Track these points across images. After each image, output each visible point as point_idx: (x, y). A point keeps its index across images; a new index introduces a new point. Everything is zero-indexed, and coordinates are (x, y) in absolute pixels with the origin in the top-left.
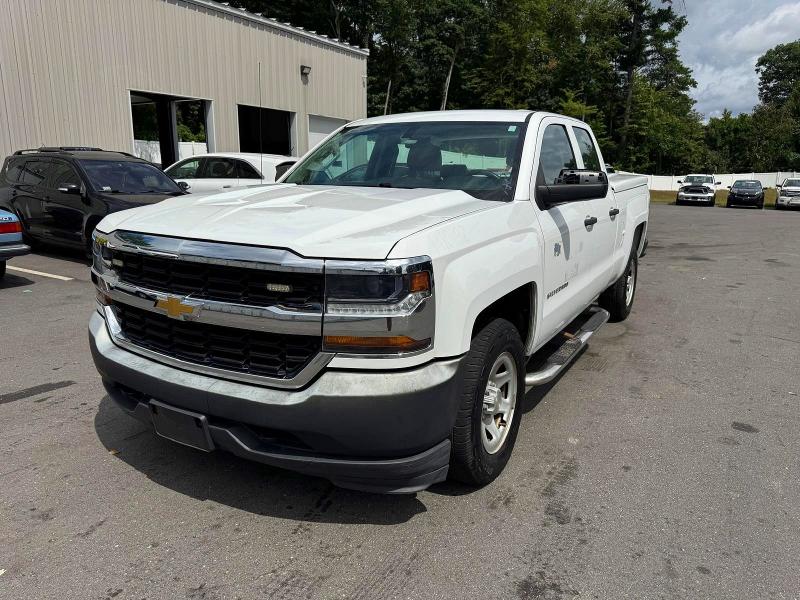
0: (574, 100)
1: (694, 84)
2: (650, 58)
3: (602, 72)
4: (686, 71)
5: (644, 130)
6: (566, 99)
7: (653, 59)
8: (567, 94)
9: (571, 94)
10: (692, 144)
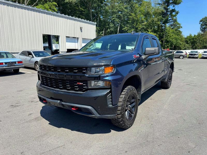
0: (150, 32)
1: (182, 27)
2: (170, 21)
3: (158, 25)
4: (179, 24)
5: (168, 39)
6: (148, 32)
7: (171, 21)
8: (149, 30)
9: (150, 30)
10: (181, 43)
